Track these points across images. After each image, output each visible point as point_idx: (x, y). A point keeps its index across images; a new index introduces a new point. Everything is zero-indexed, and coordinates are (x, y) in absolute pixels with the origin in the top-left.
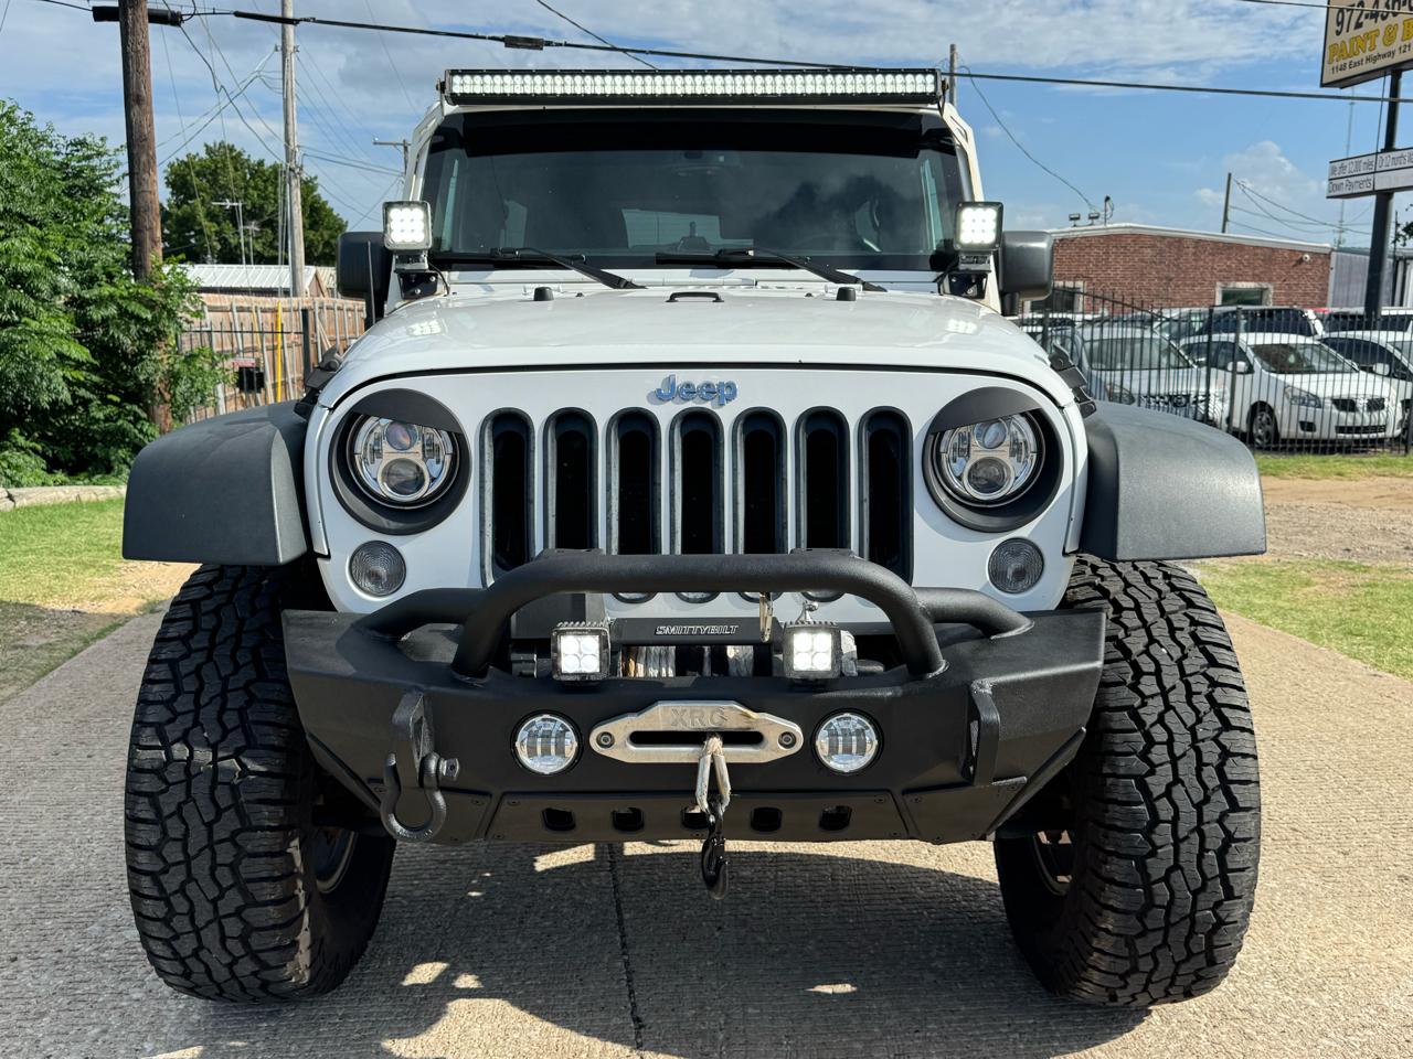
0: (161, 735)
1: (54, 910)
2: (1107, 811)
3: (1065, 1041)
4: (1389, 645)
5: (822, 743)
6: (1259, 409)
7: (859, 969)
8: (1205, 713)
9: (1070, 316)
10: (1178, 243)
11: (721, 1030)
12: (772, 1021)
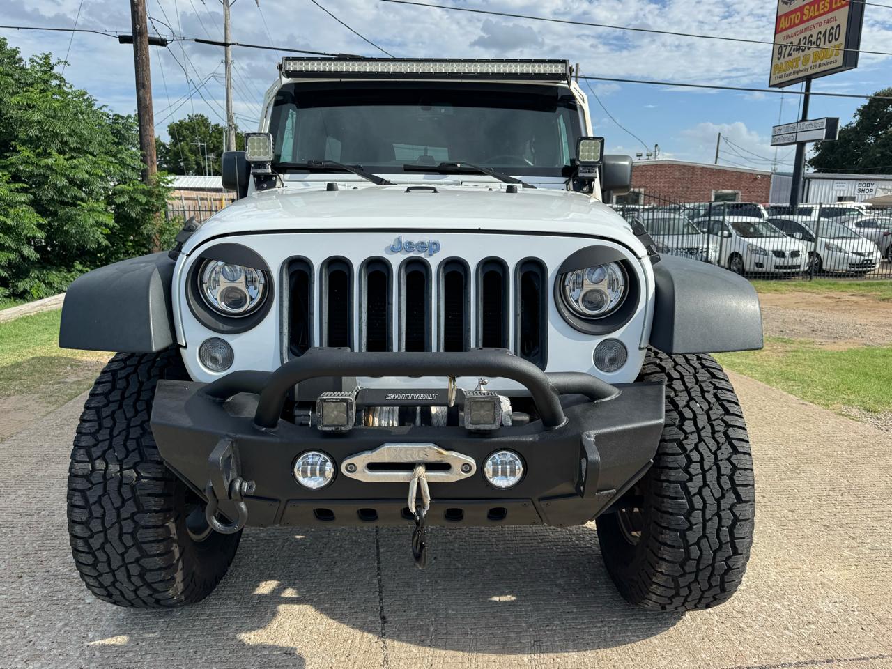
0: (89, 454)
1: (50, 545)
2: (663, 502)
3: (635, 632)
4: (809, 385)
5: (489, 468)
6: (734, 256)
7: (515, 585)
8: (723, 444)
9: (637, 207)
10: (692, 169)
11: (432, 624)
12: (463, 619)
